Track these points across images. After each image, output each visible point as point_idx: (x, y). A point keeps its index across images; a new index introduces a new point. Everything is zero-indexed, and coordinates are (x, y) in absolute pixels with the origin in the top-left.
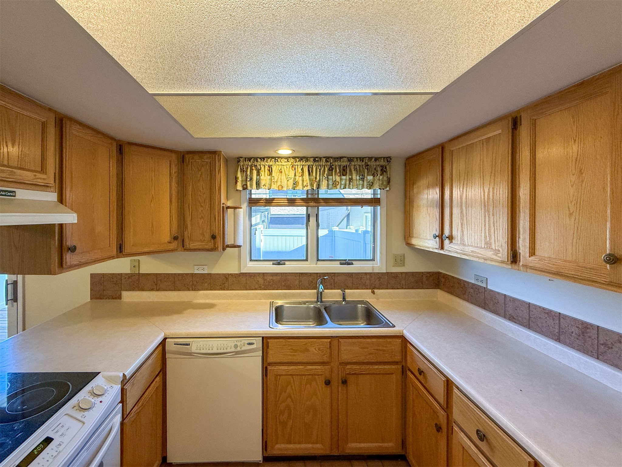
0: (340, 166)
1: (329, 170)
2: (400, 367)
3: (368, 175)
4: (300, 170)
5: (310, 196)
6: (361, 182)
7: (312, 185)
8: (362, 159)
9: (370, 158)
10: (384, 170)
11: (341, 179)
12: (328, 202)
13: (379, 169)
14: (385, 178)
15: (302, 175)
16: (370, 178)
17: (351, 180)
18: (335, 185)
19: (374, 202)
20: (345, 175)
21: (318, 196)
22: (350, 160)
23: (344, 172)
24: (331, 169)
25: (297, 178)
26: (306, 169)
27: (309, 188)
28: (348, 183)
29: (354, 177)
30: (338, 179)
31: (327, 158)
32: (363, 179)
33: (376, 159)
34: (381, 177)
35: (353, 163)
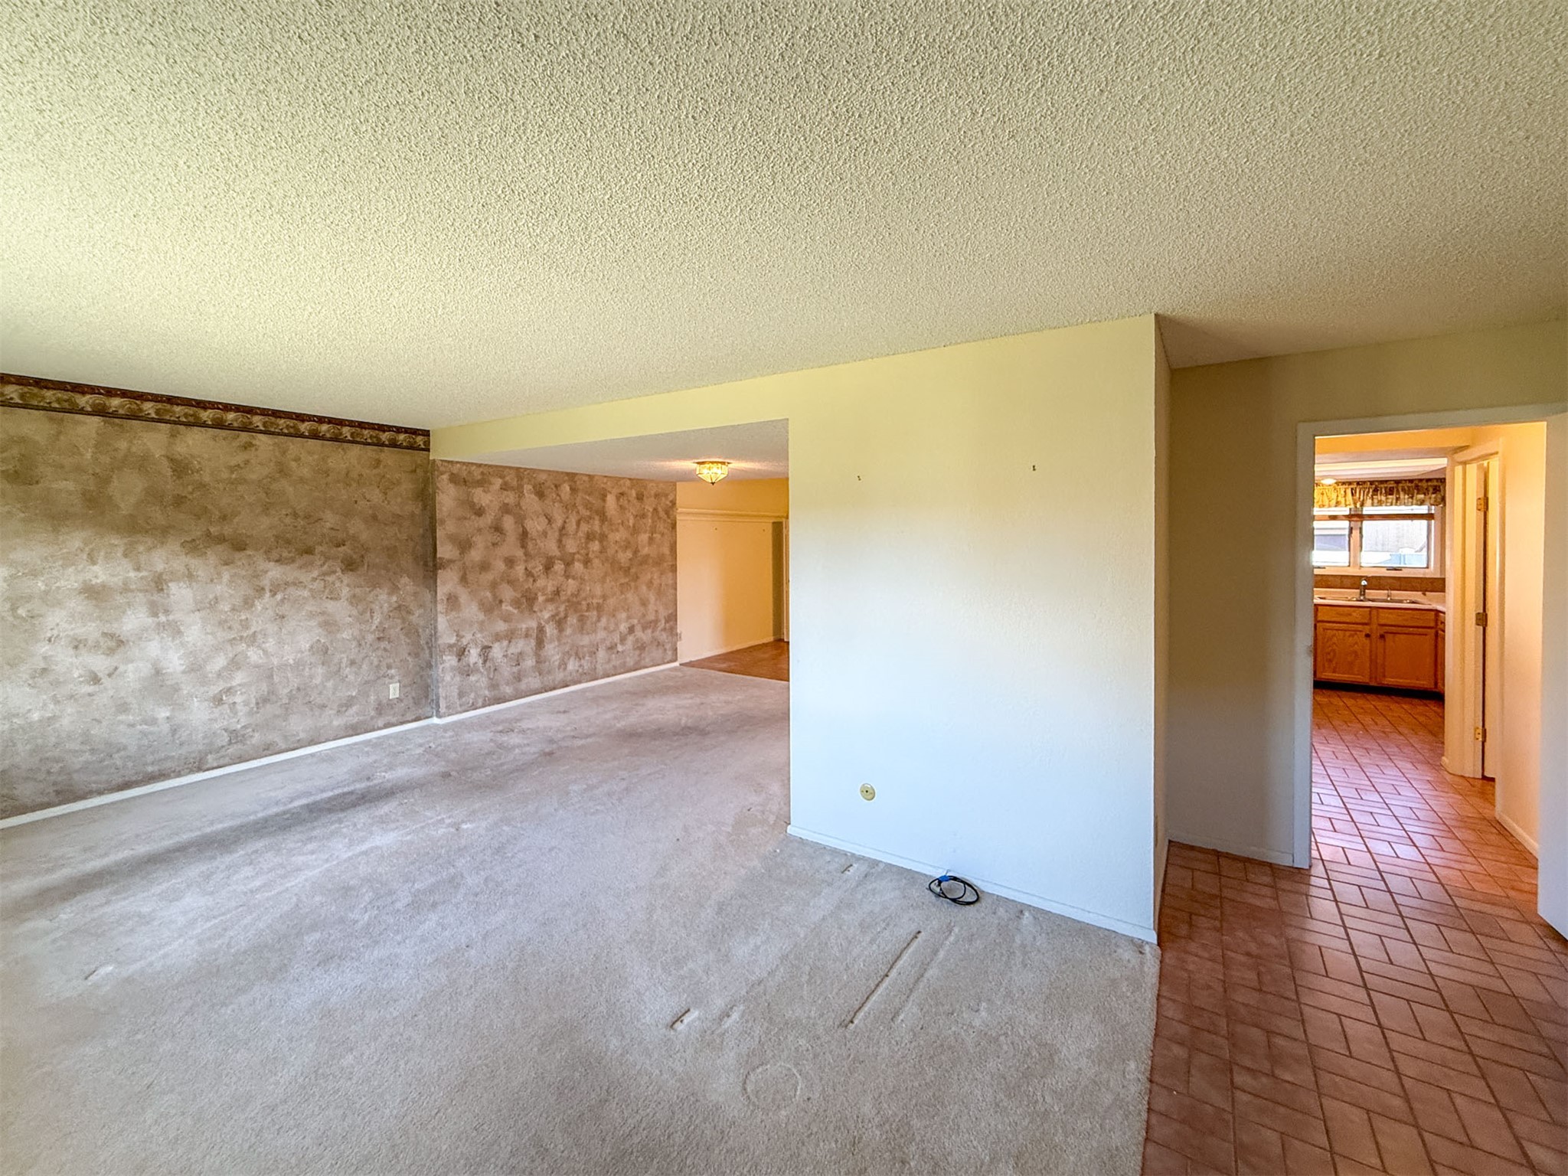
0: (1386, 488)
1: (1374, 491)
2: (1433, 631)
3: (1418, 493)
4: (1343, 492)
5: (1353, 513)
6: (1410, 500)
7: (1355, 504)
8: (1411, 481)
9: (1421, 480)
10: (1436, 490)
11: (1387, 499)
12: (1371, 517)
13: (1431, 490)
14: (1439, 496)
15: (1345, 496)
16: (1422, 496)
17: (1398, 499)
18: (1380, 503)
19: (1429, 517)
20: (1392, 494)
21: (1362, 513)
22: (1397, 482)
23: (1390, 492)
24: (1376, 490)
27: (1352, 506)
28: (1394, 501)
29: (1402, 496)
30: (1383, 498)
31: (1372, 483)
32: (1412, 498)
33: (1428, 480)
34: (1434, 496)
35: (1400, 485)
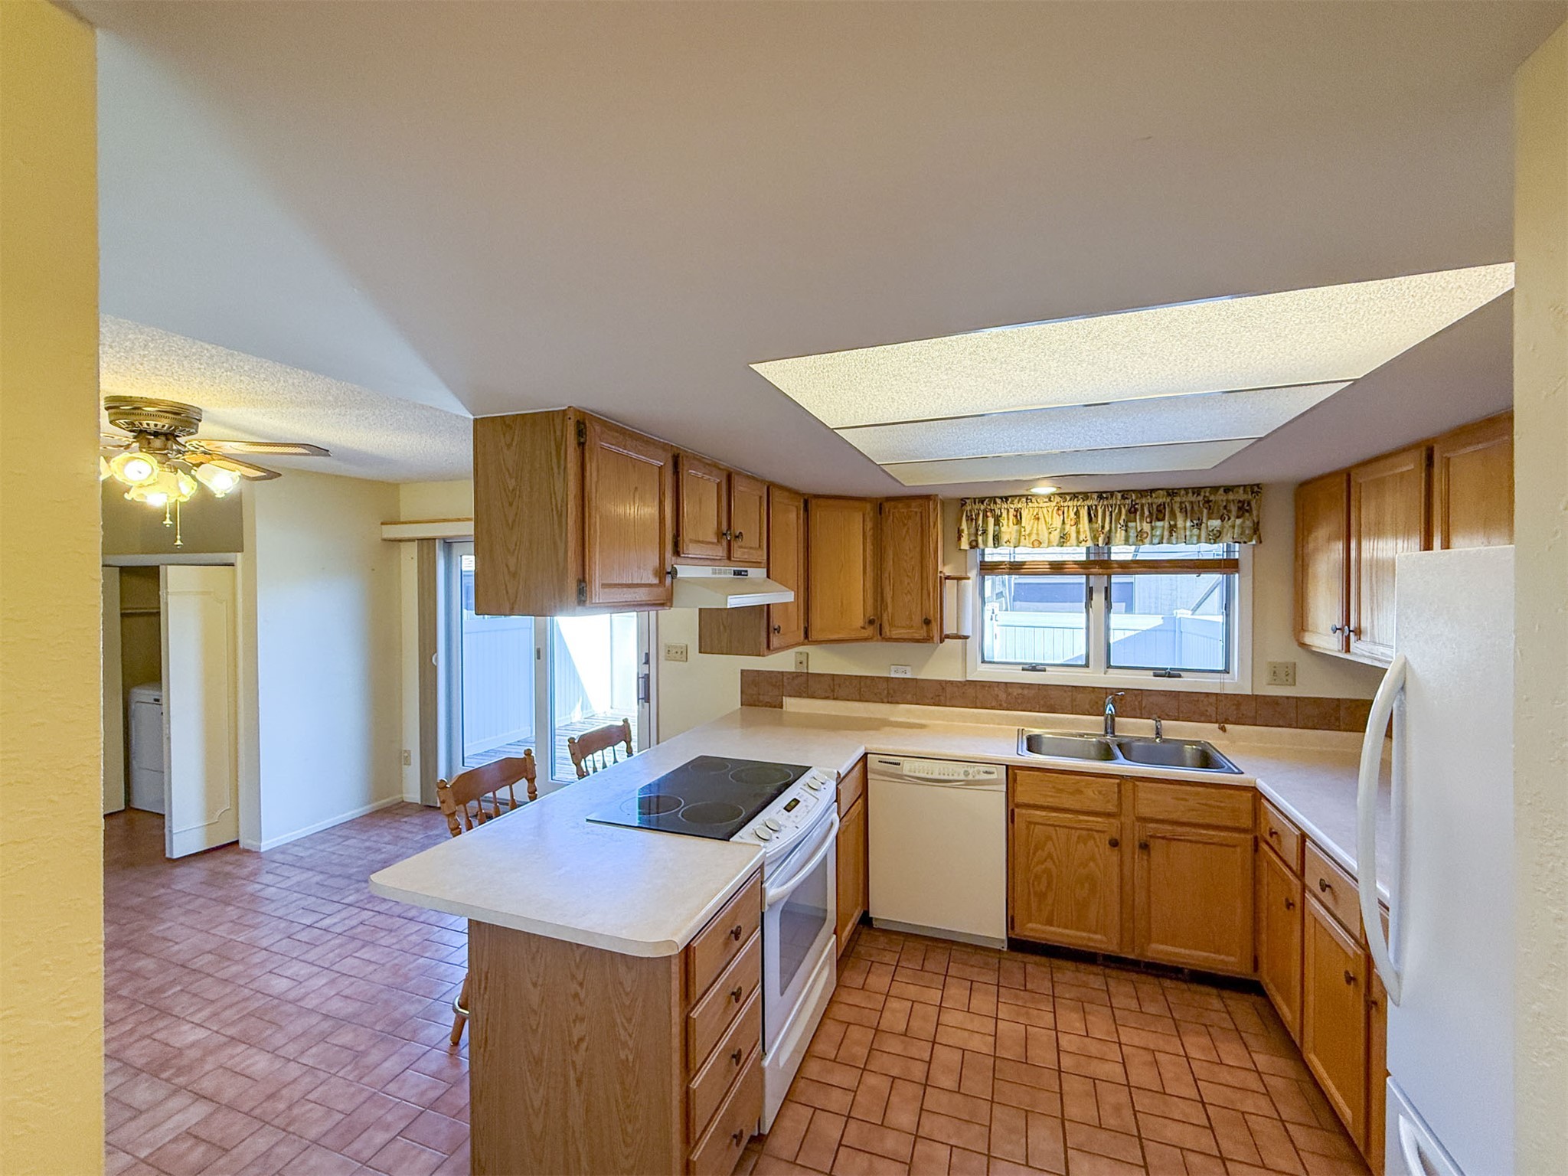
0: (1151, 505)
1: (1129, 511)
2: (1250, 837)
3: (1209, 518)
4: (1072, 515)
5: (1092, 557)
6: (1196, 531)
7: (1095, 538)
8: (1197, 491)
9: (1215, 489)
10: (1243, 509)
11: (1152, 528)
12: (1126, 567)
13: (1234, 509)
14: (1248, 523)
15: (1077, 523)
16: (1216, 523)
17: (1172, 529)
18: (1141, 537)
19: (1228, 566)
20: (1163, 519)
21: (1109, 556)
22: (1171, 493)
23: (1158, 514)
24: (1132, 511)
25: (1067, 527)
26: (1084, 513)
27: (1090, 543)
28: (1166, 533)
29: (1180, 523)
31: (1125, 494)
32: (1199, 526)
33: (1228, 489)
34: (1238, 521)
35: (1177, 499)
